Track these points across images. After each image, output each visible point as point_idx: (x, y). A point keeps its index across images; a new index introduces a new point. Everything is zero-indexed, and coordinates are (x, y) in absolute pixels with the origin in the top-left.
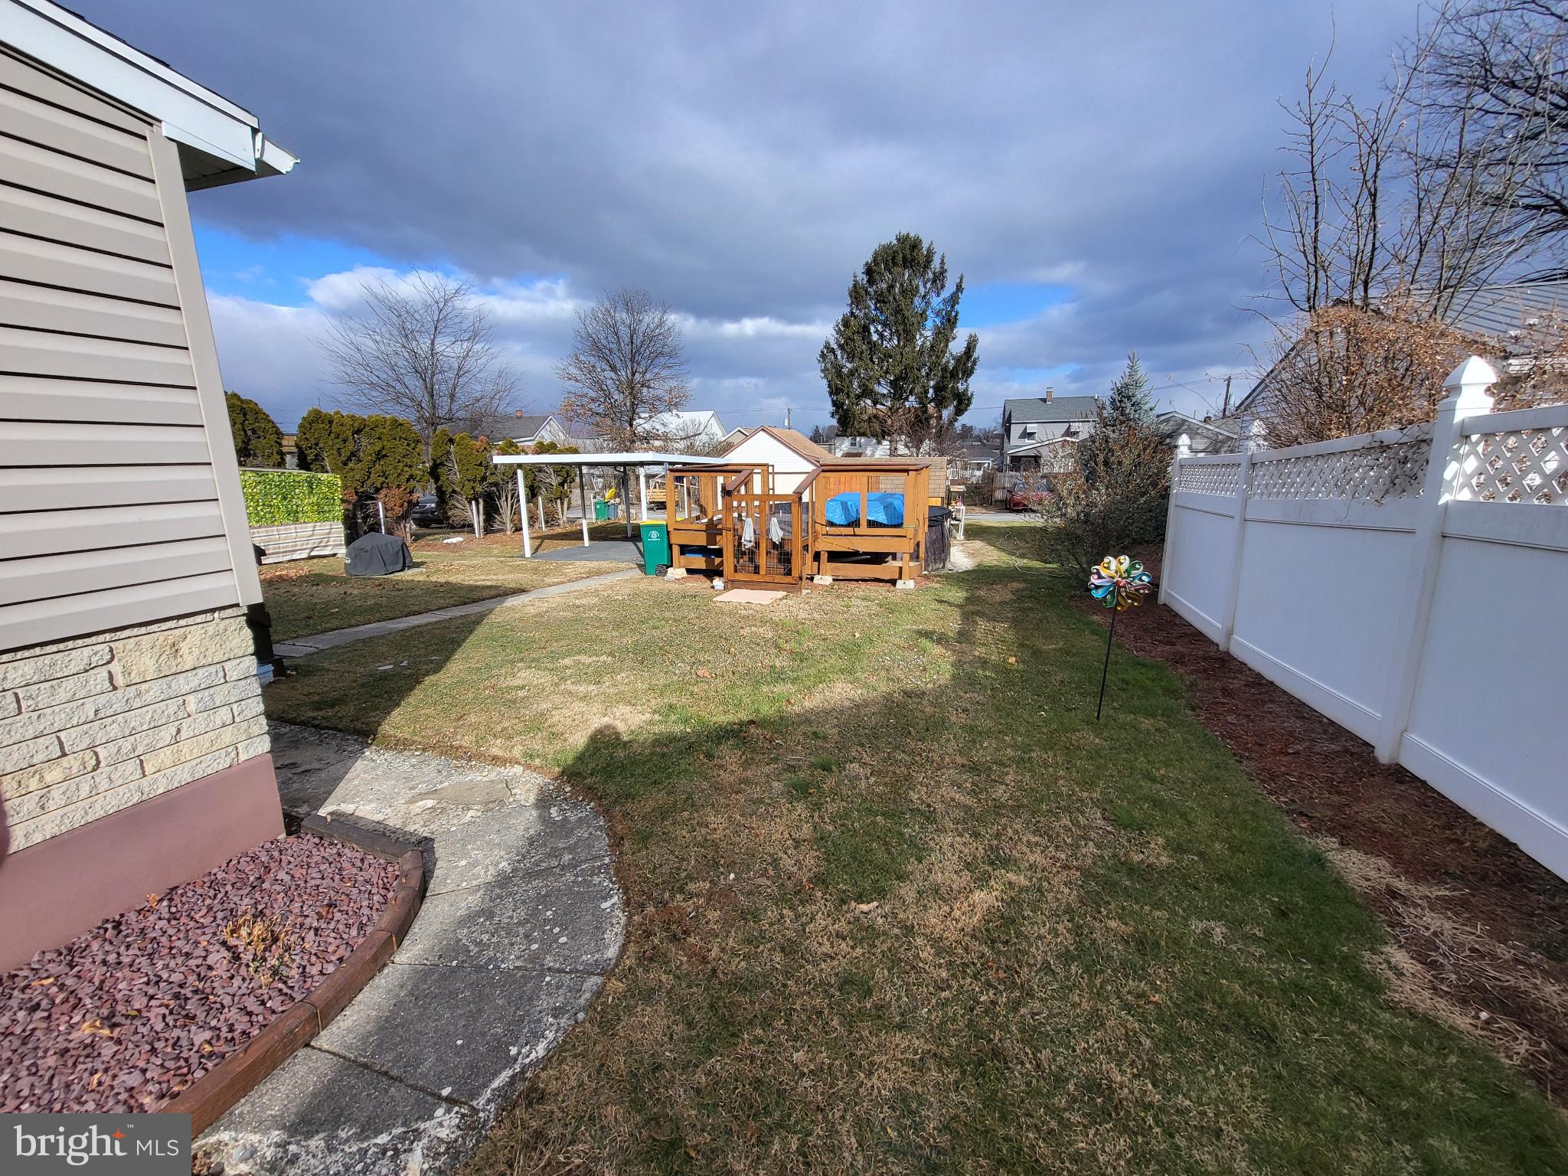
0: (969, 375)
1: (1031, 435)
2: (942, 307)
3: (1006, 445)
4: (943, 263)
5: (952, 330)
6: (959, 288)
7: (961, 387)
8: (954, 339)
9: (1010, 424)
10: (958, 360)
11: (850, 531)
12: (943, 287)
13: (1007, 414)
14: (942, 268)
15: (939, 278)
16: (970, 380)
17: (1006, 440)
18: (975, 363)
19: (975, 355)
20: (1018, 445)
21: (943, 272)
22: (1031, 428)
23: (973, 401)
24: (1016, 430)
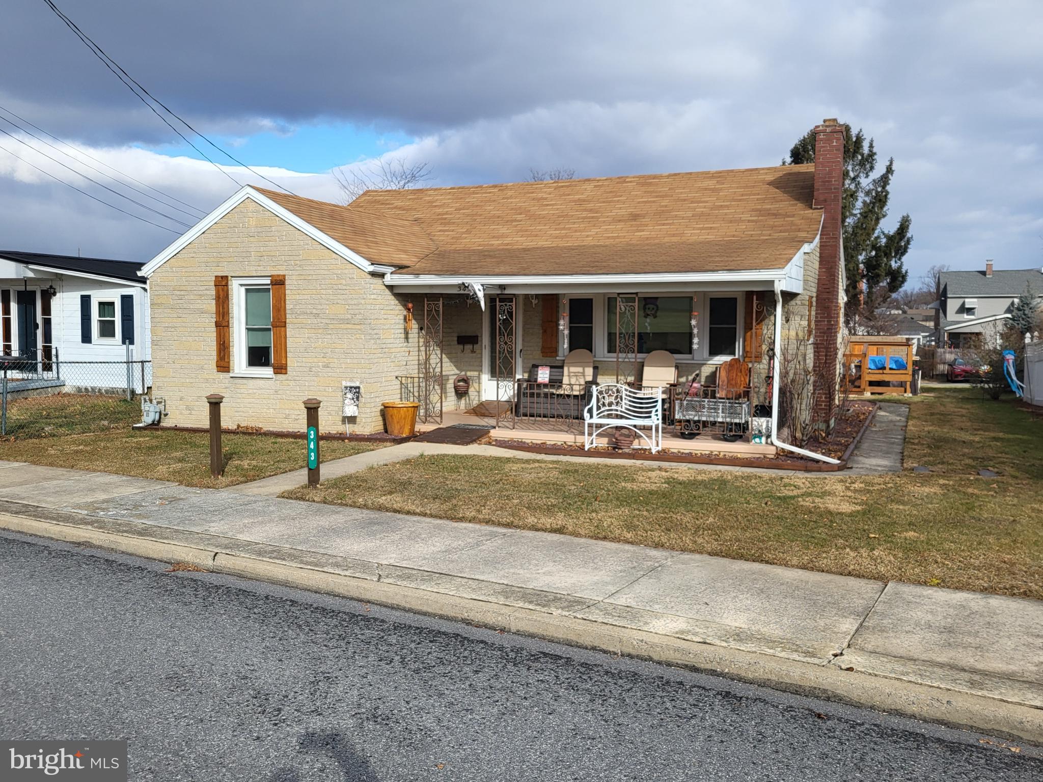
0: (903, 254)
1: (970, 311)
2: (872, 187)
3: (942, 320)
4: (871, 146)
5: (882, 208)
6: (889, 170)
7: (894, 264)
8: (884, 216)
9: (946, 298)
10: (890, 238)
11: (881, 371)
12: (872, 168)
13: (942, 287)
14: (870, 151)
15: (868, 161)
16: (904, 259)
17: (942, 315)
18: (908, 242)
19: (909, 235)
20: (954, 321)
21: (872, 155)
22: (970, 303)
23: (909, 279)
24: (952, 305)
